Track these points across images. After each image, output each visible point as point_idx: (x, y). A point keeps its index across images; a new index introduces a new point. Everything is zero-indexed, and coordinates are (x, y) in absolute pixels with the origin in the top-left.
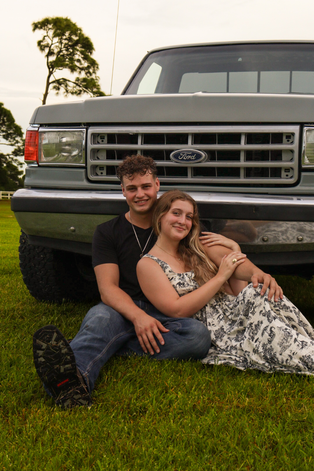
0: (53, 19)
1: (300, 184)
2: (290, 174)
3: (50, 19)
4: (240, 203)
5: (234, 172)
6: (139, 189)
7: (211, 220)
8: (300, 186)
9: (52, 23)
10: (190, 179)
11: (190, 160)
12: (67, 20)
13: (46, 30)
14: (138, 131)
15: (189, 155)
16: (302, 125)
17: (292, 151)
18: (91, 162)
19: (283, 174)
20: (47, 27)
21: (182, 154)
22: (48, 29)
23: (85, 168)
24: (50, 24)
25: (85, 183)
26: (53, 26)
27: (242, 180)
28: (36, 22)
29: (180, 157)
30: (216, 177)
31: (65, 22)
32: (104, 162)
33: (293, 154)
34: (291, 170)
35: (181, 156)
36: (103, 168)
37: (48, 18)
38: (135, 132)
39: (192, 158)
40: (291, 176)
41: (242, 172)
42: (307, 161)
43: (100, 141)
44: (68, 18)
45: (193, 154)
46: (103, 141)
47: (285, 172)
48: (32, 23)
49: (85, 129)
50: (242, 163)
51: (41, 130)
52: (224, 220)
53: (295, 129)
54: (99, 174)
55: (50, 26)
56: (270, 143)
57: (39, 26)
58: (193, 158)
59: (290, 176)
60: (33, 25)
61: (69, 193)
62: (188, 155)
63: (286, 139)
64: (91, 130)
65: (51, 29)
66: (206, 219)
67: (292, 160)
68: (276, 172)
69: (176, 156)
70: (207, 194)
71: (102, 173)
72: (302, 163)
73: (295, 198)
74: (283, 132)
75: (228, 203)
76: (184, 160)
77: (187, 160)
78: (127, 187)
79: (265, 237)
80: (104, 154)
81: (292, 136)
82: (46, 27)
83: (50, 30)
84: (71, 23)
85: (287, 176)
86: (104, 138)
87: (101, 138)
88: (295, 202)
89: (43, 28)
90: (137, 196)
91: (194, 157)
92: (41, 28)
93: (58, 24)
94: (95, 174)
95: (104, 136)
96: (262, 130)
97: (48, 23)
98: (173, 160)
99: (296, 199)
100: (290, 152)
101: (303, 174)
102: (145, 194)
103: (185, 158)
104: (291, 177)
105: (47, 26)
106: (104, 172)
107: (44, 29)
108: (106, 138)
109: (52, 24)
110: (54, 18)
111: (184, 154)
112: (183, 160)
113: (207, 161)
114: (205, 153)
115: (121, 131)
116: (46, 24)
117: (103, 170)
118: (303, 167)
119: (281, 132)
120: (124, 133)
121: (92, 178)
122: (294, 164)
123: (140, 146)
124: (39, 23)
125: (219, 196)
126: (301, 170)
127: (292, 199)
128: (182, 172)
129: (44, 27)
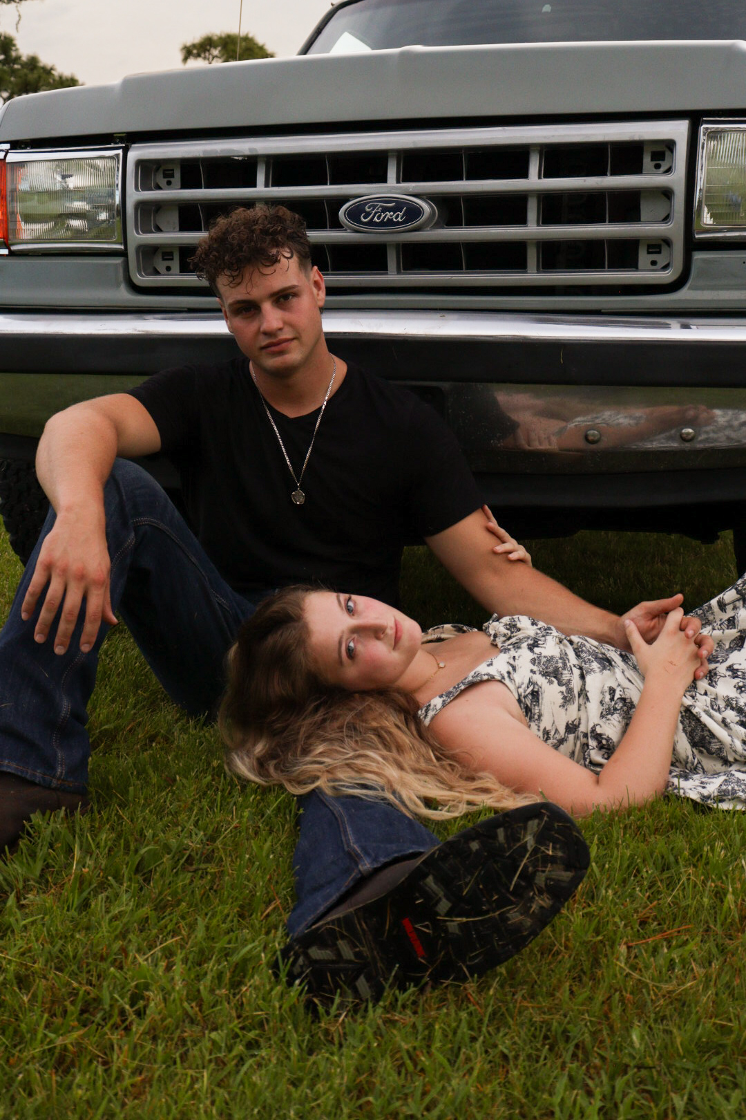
0: (220, 38)
1: (688, 285)
2: (661, 259)
3: (215, 38)
4: (525, 338)
5: (511, 255)
6: (267, 307)
7: (446, 386)
8: (689, 289)
9: (218, 46)
10: (392, 277)
11: (390, 223)
12: (247, 39)
13: (208, 59)
14: (255, 149)
15: (389, 209)
16: (695, 118)
17: (667, 193)
18: (137, 237)
19: (644, 258)
20: (210, 54)
21: (369, 208)
22: (211, 57)
23: (123, 254)
24: (215, 47)
25: (123, 295)
26: (220, 51)
27: (532, 276)
28: (189, 44)
29: (365, 218)
30: (464, 271)
31: (244, 44)
32: (173, 236)
33: (671, 202)
34: (665, 249)
35: (368, 214)
36: (171, 254)
37: (210, 35)
38: (247, 153)
39: (397, 217)
40: (666, 263)
41: (532, 256)
42: (707, 219)
43: (162, 182)
44: (250, 35)
45: (398, 205)
46: (169, 183)
47: (649, 253)
48: (181, 46)
49: (120, 152)
50: (532, 229)
51: (13, 157)
52: (480, 386)
53: (677, 130)
54: (162, 269)
55: (216, 52)
56: (608, 174)
57: (195, 51)
58: (399, 219)
59: (661, 264)
60: (184, 51)
61: (81, 320)
62: (385, 210)
63: (652, 160)
64: (137, 152)
65: (217, 57)
66: (434, 384)
67: (666, 219)
68: (624, 252)
69: (354, 214)
70: (437, 315)
71: (168, 269)
72: (695, 226)
73: (674, 323)
74: (642, 138)
75: (491, 339)
76: (376, 224)
77: (382, 224)
78: (231, 305)
79: (591, 432)
80: (174, 218)
81: (668, 153)
82: (207, 54)
83: (215, 59)
84: (256, 44)
85: (654, 263)
86: (172, 176)
87: (165, 176)
88: (674, 333)
89: (203, 55)
90: (262, 329)
91: (401, 214)
92: (198, 55)
93: (231, 47)
94: (151, 270)
95: (173, 170)
96: (587, 136)
97: (211, 46)
98: (347, 225)
99: (679, 325)
100: (662, 196)
101: (698, 256)
102: (285, 323)
103: (379, 218)
104: (665, 267)
105: (209, 51)
106: (175, 265)
107: (205, 58)
108: (178, 175)
109: (219, 48)
110: (223, 35)
111: (374, 207)
112: (371, 223)
113: (438, 225)
114: (429, 204)
115: (211, 151)
116: (208, 47)
117: (172, 259)
118: (697, 236)
119: (637, 138)
120: (218, 155)
121: (141, 279)
122: (674, 229)
123: (261, 189)
124: (194, 46)
125: (468, 319)
126: (692, 245)
127: (667, 326)
128: (370, 257)
129: (205, 52)
